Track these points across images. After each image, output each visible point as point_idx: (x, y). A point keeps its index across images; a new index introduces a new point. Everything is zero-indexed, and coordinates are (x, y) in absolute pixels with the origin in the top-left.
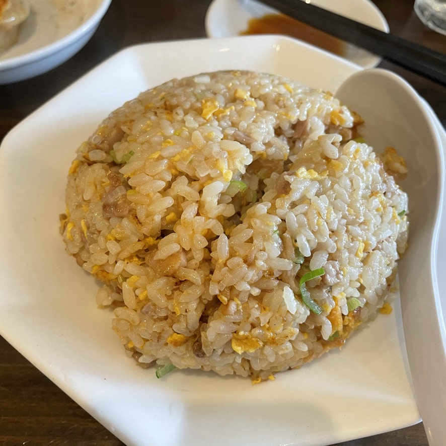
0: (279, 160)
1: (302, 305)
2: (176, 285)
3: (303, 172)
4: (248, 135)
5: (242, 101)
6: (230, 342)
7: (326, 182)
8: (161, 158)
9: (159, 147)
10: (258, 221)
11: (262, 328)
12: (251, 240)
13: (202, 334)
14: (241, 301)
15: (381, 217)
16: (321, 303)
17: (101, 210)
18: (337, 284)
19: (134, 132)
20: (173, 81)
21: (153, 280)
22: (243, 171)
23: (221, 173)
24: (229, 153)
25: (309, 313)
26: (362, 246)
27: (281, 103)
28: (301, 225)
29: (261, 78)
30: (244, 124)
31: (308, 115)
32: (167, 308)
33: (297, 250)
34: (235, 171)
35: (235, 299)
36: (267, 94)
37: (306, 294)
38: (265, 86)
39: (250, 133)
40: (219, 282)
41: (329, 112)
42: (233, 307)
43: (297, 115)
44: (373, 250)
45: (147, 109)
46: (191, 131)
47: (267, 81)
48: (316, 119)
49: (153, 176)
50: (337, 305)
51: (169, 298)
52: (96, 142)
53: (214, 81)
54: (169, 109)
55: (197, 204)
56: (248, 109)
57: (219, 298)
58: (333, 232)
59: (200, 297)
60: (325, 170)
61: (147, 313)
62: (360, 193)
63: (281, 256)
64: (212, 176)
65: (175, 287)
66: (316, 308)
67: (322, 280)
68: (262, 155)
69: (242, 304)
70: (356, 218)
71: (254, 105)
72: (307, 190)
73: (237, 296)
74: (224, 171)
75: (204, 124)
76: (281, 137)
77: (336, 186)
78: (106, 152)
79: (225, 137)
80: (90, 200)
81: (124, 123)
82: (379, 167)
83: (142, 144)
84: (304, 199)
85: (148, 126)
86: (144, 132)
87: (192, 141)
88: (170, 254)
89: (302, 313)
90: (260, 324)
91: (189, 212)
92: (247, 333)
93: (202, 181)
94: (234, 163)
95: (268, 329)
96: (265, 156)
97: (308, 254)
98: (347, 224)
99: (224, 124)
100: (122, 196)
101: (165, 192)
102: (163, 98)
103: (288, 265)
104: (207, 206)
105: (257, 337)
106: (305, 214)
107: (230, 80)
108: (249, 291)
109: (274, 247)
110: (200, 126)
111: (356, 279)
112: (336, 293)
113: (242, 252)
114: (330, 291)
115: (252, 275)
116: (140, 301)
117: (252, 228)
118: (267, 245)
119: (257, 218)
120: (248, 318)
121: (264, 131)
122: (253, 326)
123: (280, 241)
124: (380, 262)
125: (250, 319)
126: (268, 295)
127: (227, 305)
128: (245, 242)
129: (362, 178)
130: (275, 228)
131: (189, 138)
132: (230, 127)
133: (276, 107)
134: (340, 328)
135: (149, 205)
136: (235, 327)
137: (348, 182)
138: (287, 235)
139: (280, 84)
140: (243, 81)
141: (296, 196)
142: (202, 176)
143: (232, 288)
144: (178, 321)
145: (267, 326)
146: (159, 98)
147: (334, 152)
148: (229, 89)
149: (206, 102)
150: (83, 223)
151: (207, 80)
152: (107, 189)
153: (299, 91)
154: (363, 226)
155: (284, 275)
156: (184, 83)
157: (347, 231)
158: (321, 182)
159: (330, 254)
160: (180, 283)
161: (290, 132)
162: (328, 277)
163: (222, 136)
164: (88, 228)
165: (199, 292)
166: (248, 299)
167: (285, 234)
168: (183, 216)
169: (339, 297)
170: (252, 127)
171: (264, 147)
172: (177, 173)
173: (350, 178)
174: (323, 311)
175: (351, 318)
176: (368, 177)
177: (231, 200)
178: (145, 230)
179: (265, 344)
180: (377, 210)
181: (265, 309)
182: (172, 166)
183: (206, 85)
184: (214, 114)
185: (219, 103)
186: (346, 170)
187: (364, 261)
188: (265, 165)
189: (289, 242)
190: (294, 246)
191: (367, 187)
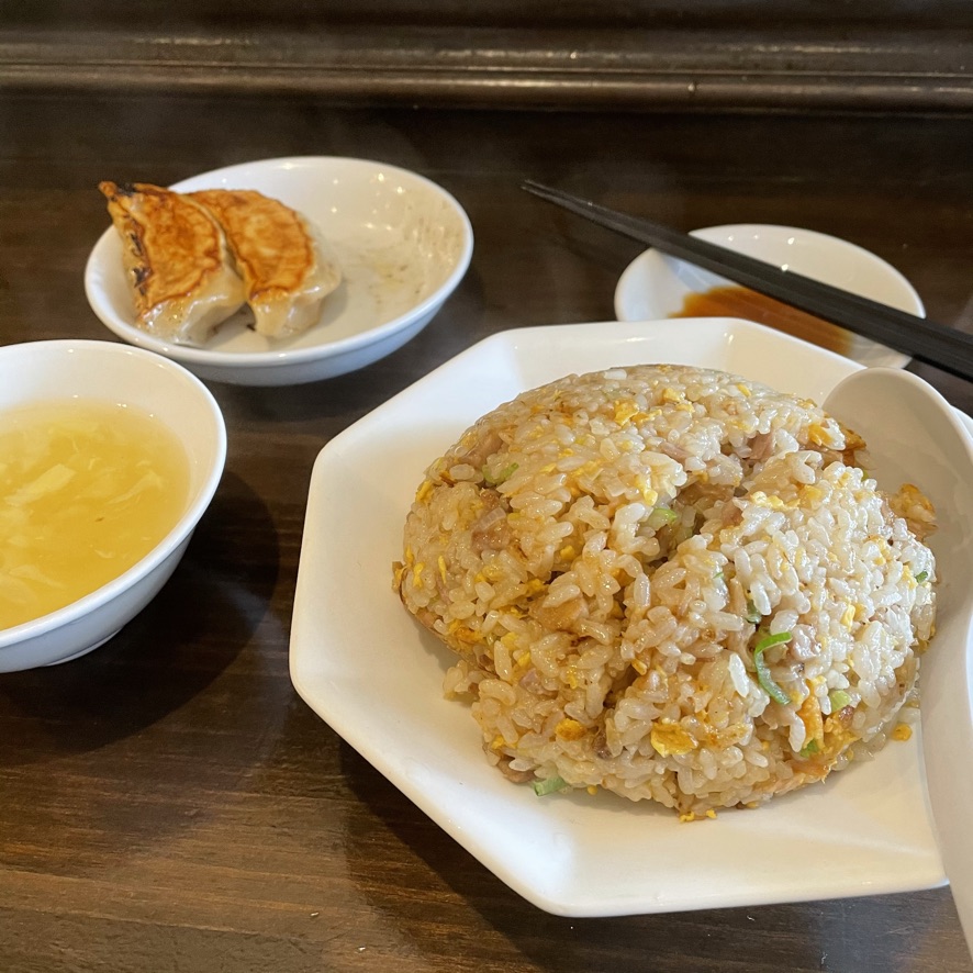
0: (727, 487)
1: (758, 687)
2: (572, 645)
3: (760, 497)
4: (682, 449)
5: (674, 404)
6: (648, 736)
7: (796, 514)
8: (556, 472)
9: (554, 459)
10: (693, 558)
11: (696, 715)
12: (682, 585)
13: (608, 722)
14: (667, 671)
15: (885, 574)
16: (787, 688)
17: (470, 542)
18: (812, 661)
19: (518, 441)
20: (571, 377)
21: (538, 639)
22: (673, 494)
23: (642, 493)
24: (653, 467)
25: (768, 701)
26: (851, 610)
27: (732, 409)
28: (757, 569)
29: (702, 375)
30: (675, 434)
31: (772, 427)
32: (557, 678)
33: (751, 606)
34: (661, 493)
35: (658, 667)
36: (711, 396)
37: (765, 673)
38: (708, 386)
39: (685, 445)
40: (634, 642)
41: (805, 424)
42: (654, 678)
43: (754, 426)
44: (871, 620)
45: (535, 413)
46: (599, 439)
47: (711, 379)
48: (786, 434)
49: (546, 495)
50: (812, 694)
51: (562, 663)
52: (462, 454)
53: (631, 377)
54: (567, 411)
55: (606, 534)
56: (683, 414)
57: (635, 666)
58: (806, 585)
59: (606, 665)
60: (795, 499)
61: (529, 684)
62: (849, 534)
63: (726, 610)
64: (628, 497)
65: (570, 648)
66: (780, 696)
67: (789, 652)
68: (701, 476)
69: (669, 677)
70: (841, 568)
71: (692, 410)
72: (766, 522)
73: (661, 664)
74: (646, 492)
75: (617, 431)
76: (732, 456)
77: (811, 521)
78: (476, 468)
79: (648, 448)
80: (451, 531)
81: (504, 429)
82: (880, 502)
83: (530, 455)
84: (761, 534)
85: (539, 432)
86: (533, 440)
87: (601, 451)
88: (566, 600)
89: (757, 698)
90: (694, 709)
91: (595, 544)
92: (674, 722)
93: (613, 504)
94: (659, 481)
95: (706, 721)
96: (706, 478)
97: (767, 611)
98: (828, 576)
99: (646, 432)
100: (501, 520)
101: (560, 516)
102: (559, 398)
103: (737, 623)
104: (620, 537)
105: (688, 730)
106: (764, 555)
107: (656, 376)
108: (678, 657)
109: (717, 596)
110: (611, 432)
111: (843, 659)
112: (811, 673)
113: (669, 600)
114: (802, 671)
115: (684, 633)
116: (520, 668)
117: (684, 567)
118: (707, 593)
119: (693, 554)
120: (676, 699)
121: (705, 445)
122: (683, 714)
123: (725, 588)
124: (883, 639)
125: (680, 699)
126: (707, 667)
127: (646, 676)
128: (675, 587)
129: (852, 514)
130: (719, 570)
131: (597, 448)
132: (654, 436)
133: (725, 414)
134: (819, 735)
135: (538, 533)
136: (656, 712)
137: (830, 517)
138: (735, 581)
139: (730, 383)
140: (675, 379)
141: (750, 528)
142: (613, 495)
143: (653, 652)
144: (574, 699)
145: (705, 713)
146: (553, 398)
147: (808, 476)
148: (654, 389)
149: (620, 403)
150: (441, 560)
151: (622, 375)
152: (478, 514)
153: (761, 394)
154: (852, 581)
155: (732, 638)
156: (588, 379)
157: (827, 585)
158: (788, 515)
159: (801, 616)
160: (578, 641)
161: (745, 451)
162: (797, 646)
163: (643, 447)
164: (448, 568)
165: (604, 655)
166: (677, 670)
167: (733, 580)
168: (585, 550)
169: (815, 681)
170: (688, 438)
171: (704, 466)
172: (578, 493)
173: (832, 513)
174: (791, 701)
175: (835, 722)
176: (862, 514)
177: (654, 534)
178: (532, 566)
179: (702, 744)
180: (877, 562)
181: (701, 689)
182: (571, 483)
183: (620, 382)
184: (631, 419)
185: (640, 406)
186: (827, 500)
187: (857, 635)
188: (705, 492)
189: (739, 592)
190: (746, 598)
191: (859, 528)
